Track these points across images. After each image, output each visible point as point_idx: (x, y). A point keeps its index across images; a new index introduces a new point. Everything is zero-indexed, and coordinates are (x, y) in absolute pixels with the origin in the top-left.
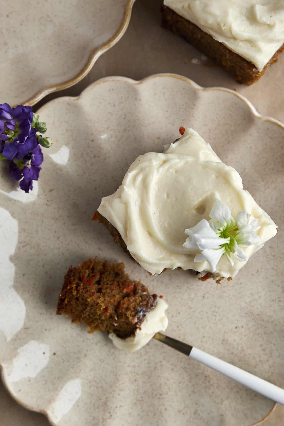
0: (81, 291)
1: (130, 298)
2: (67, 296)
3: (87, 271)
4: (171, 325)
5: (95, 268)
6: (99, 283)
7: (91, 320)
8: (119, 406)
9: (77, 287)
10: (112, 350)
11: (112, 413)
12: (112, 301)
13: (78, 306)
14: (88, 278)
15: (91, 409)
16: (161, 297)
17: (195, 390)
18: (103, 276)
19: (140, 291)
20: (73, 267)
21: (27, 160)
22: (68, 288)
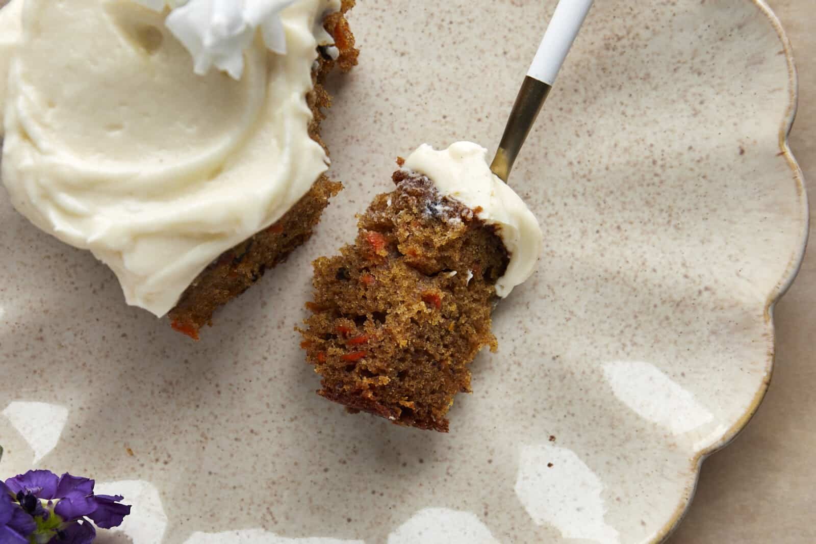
0: (378, 364)
1: (400, 239)
2: (394, 401)
3: (331, 350)
4: (475, 137)
5: (323, 331)
6: (360, 320)
7: (460, 342)
8: (683, 270)
9: (369, 374)
10: (542, 290)
11: (702, 287)
12: (406, 283)
13: (422, 373)
14: (347, 347)
15: (691, 342)
16: (401, 162)
17: (641, 75)
18: (344, 310)
19: (384, 215)
20: (321, 388)
21: (38, 507)
22: (370, 395)
